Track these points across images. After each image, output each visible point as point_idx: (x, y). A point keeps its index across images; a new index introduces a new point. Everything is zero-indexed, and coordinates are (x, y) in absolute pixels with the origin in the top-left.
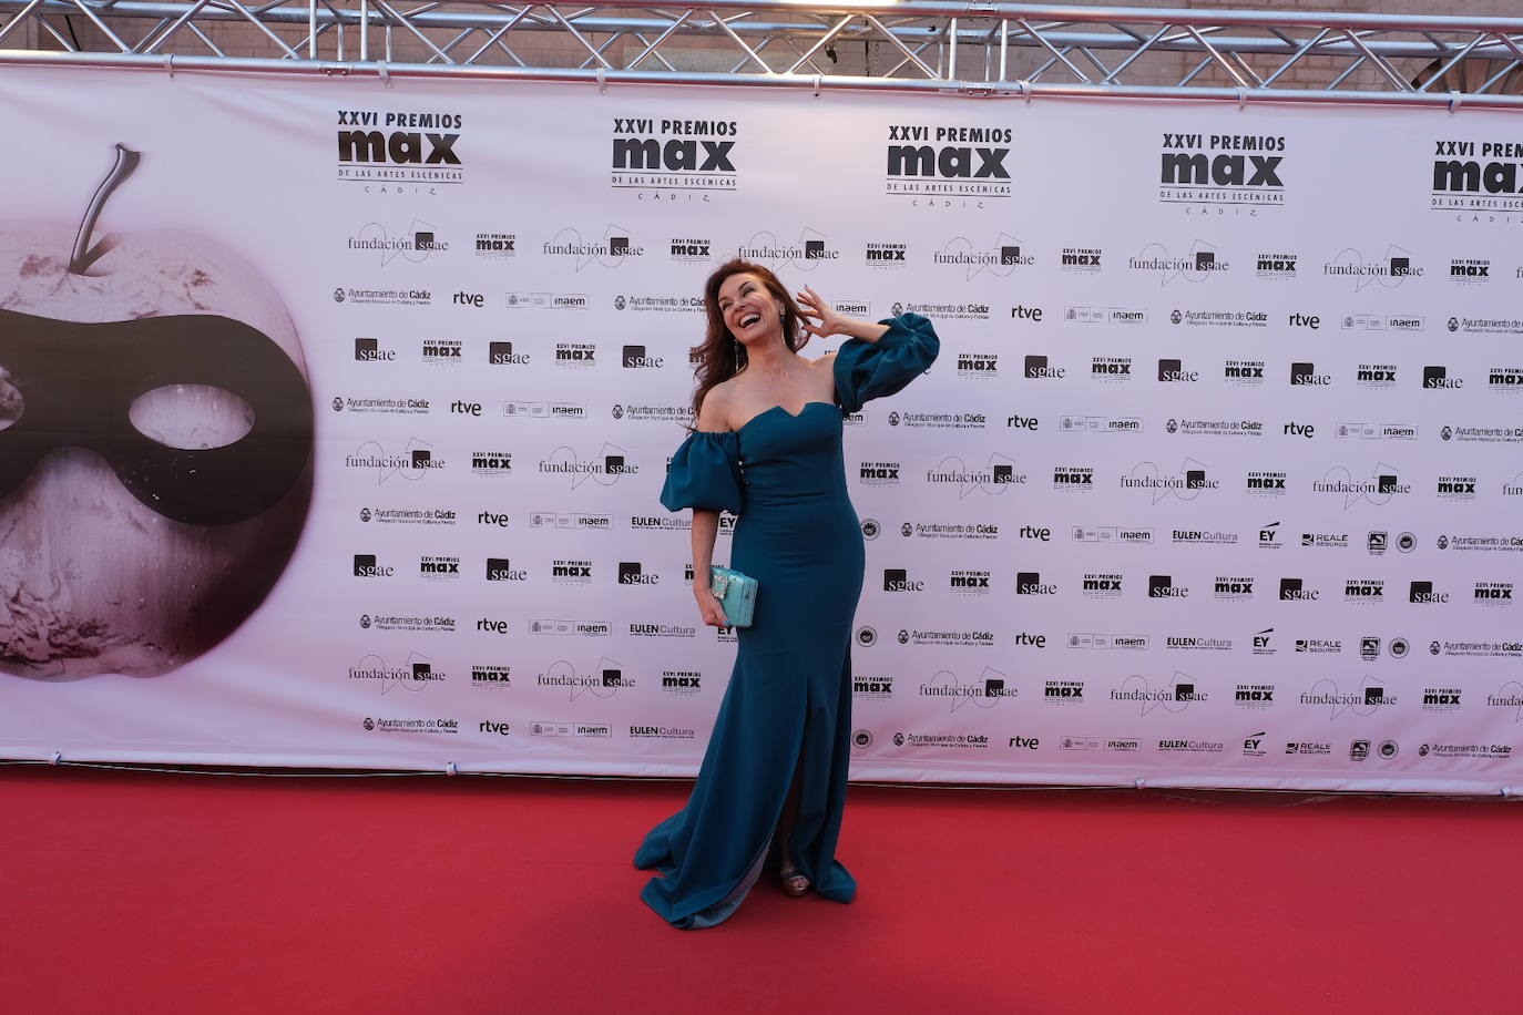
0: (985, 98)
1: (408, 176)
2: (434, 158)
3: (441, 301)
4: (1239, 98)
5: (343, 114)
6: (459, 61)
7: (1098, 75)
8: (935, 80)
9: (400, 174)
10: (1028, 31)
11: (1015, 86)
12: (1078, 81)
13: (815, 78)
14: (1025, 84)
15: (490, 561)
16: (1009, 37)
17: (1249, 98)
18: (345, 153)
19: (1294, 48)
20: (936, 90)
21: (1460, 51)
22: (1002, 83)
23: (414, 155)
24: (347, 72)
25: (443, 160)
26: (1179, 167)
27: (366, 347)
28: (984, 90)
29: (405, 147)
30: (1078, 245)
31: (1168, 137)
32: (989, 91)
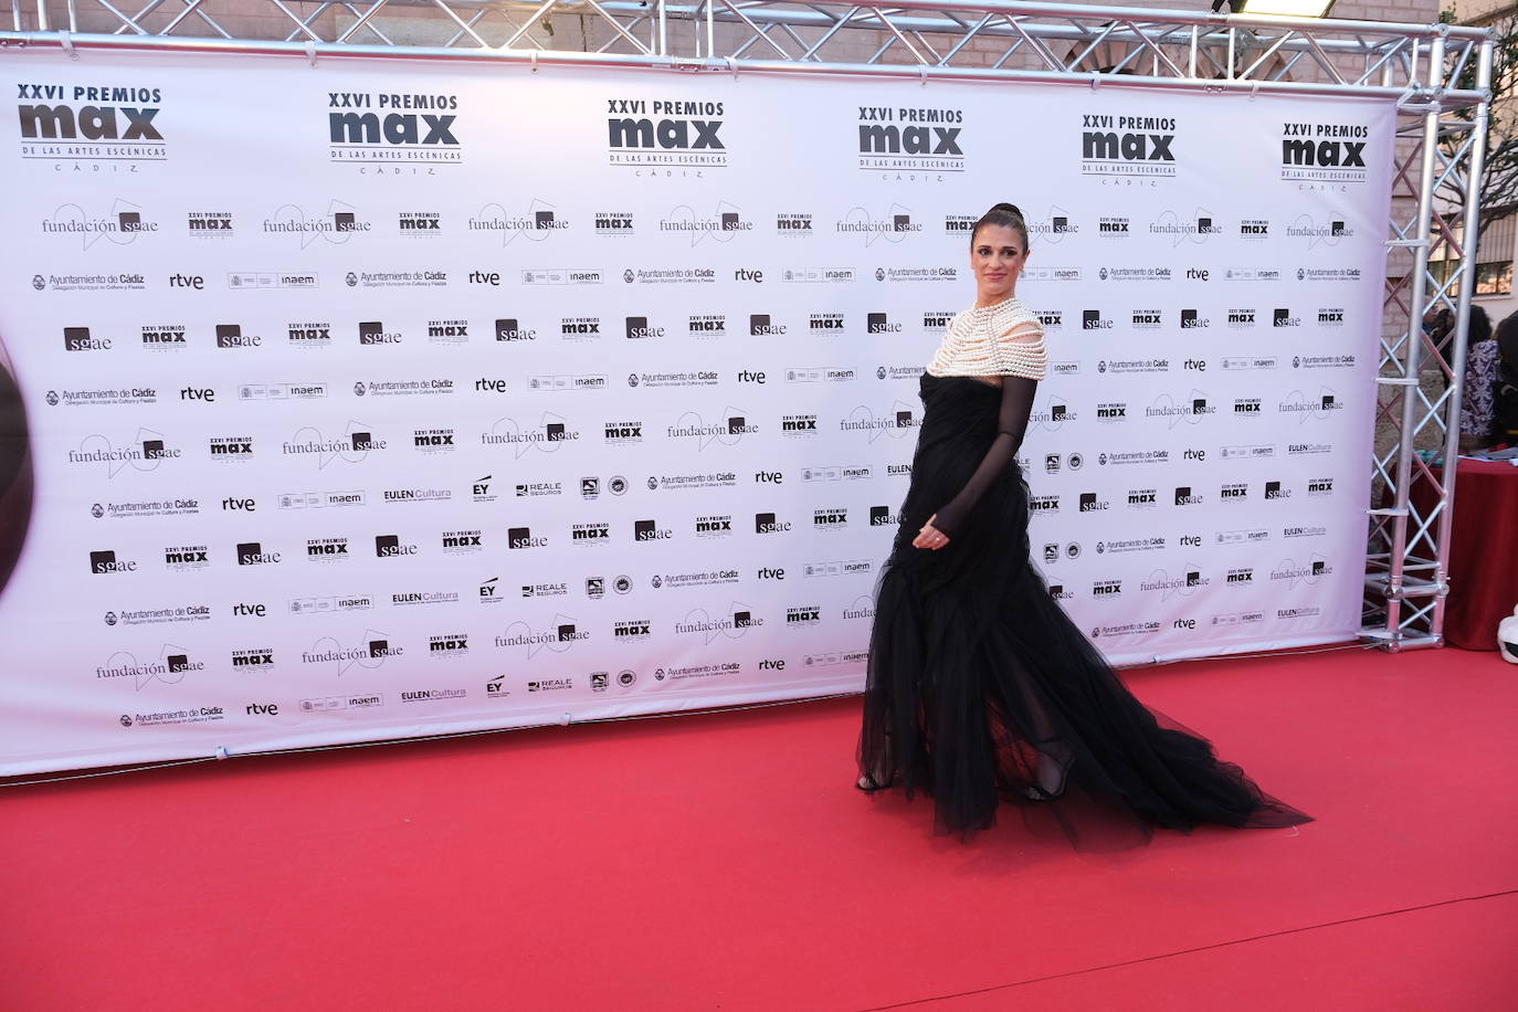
0: (696, 73)
1: (104, 153)
2: (132, 134)
3: (156, 284)
4: (920, 75)
5: (23, 88)
6: (153, 33)
7: (798, 51)
8: (649, 56)
9: (94, 151)
10: (730, 9)
11: (722, 62)
12: (779, 57)
13: (532, 53)
14: (732, 60)
15: (239, 546)
16: (714, 13)
17: (930, 76)
18: (28, 129)
19: (965, 29)
20: (649, 65)
21: (1099, 34)
22: (711, 60)
23: (109, 130)
24: (25, 43)
25: (142, 135)
26: (874, 138)
27: (76, 337)
28: (694, 66)
29: (97, 123)
30: (791, 210)
31: (863, 111)
32: (699, 66)
